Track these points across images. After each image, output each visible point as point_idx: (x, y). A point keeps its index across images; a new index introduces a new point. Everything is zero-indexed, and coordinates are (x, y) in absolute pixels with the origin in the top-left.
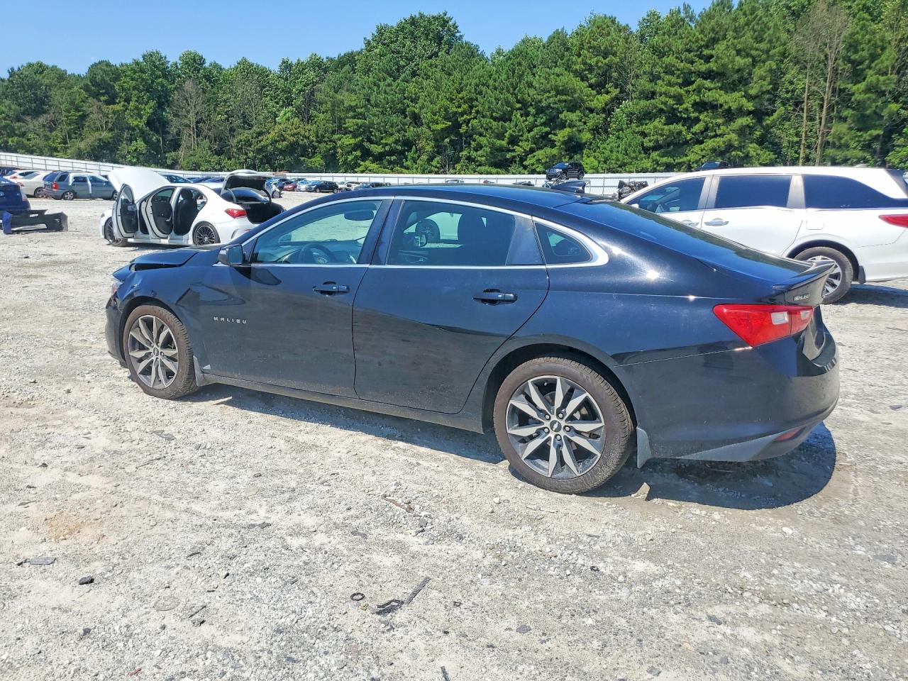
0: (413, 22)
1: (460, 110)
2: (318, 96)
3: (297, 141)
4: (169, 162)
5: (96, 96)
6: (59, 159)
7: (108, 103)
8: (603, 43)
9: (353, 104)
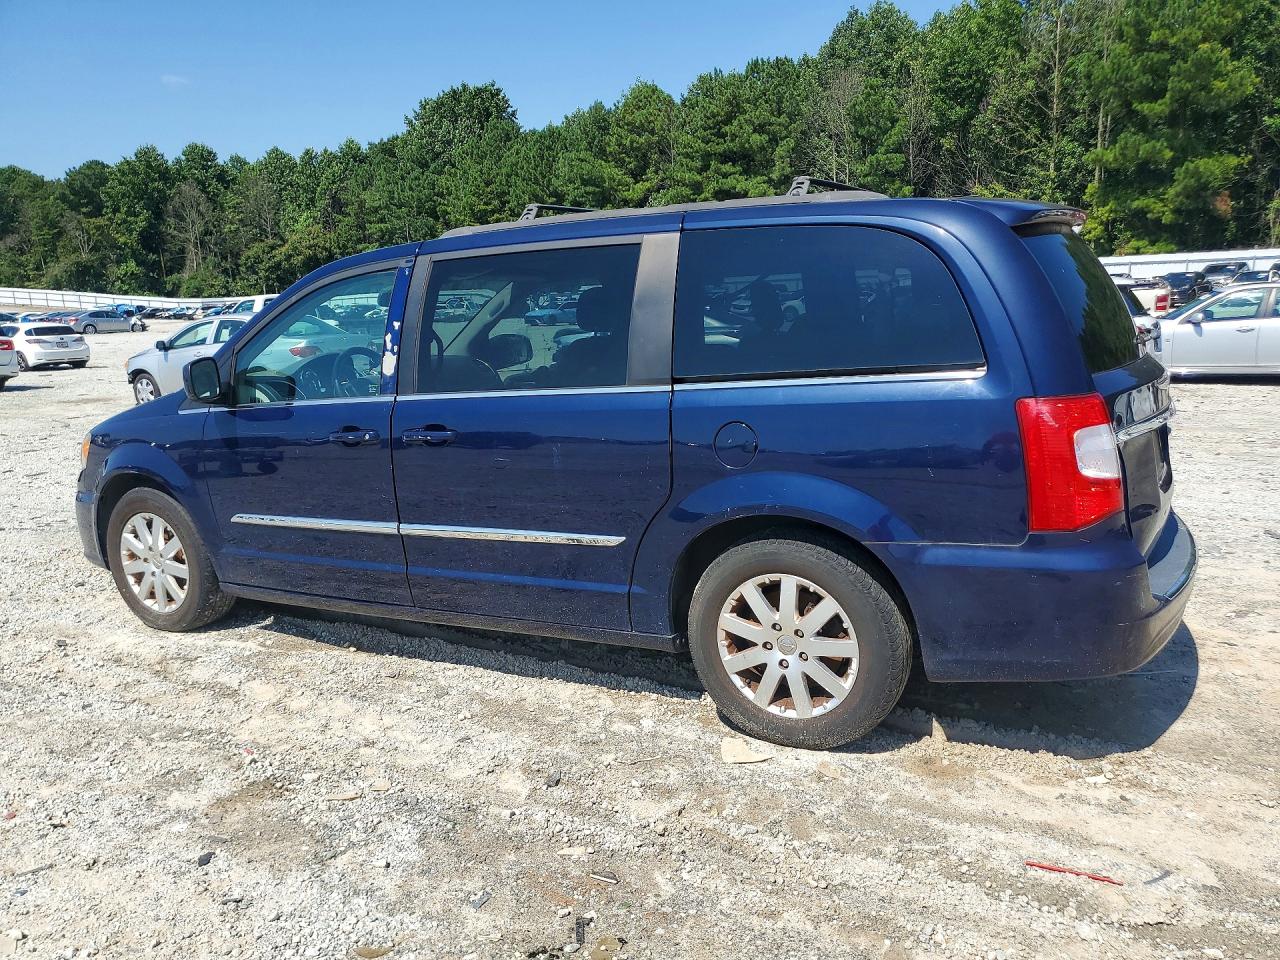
0: (455, 95)
1: (490, 208)
2: (343, 196)
3: (315, 255)
4: (169, 287)
5: (75, 207)
6: (30, 290)
7: (88, 215)
8: (638, 117)
9: (376, 204)
